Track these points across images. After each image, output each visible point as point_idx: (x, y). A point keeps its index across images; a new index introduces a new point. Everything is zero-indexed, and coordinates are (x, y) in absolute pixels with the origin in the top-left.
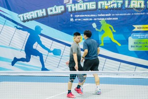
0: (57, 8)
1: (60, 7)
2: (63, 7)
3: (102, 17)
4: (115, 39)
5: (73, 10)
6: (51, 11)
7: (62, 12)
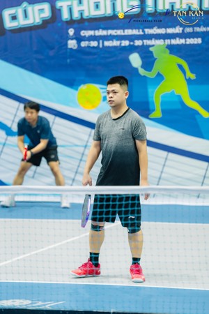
0: (30, 9)
1: (37, 7)
2: (46, 7)
3: (158, 37)
4: (193, 97)
5: (76, 16)
6: (14, 18)
7: (45, 23)
